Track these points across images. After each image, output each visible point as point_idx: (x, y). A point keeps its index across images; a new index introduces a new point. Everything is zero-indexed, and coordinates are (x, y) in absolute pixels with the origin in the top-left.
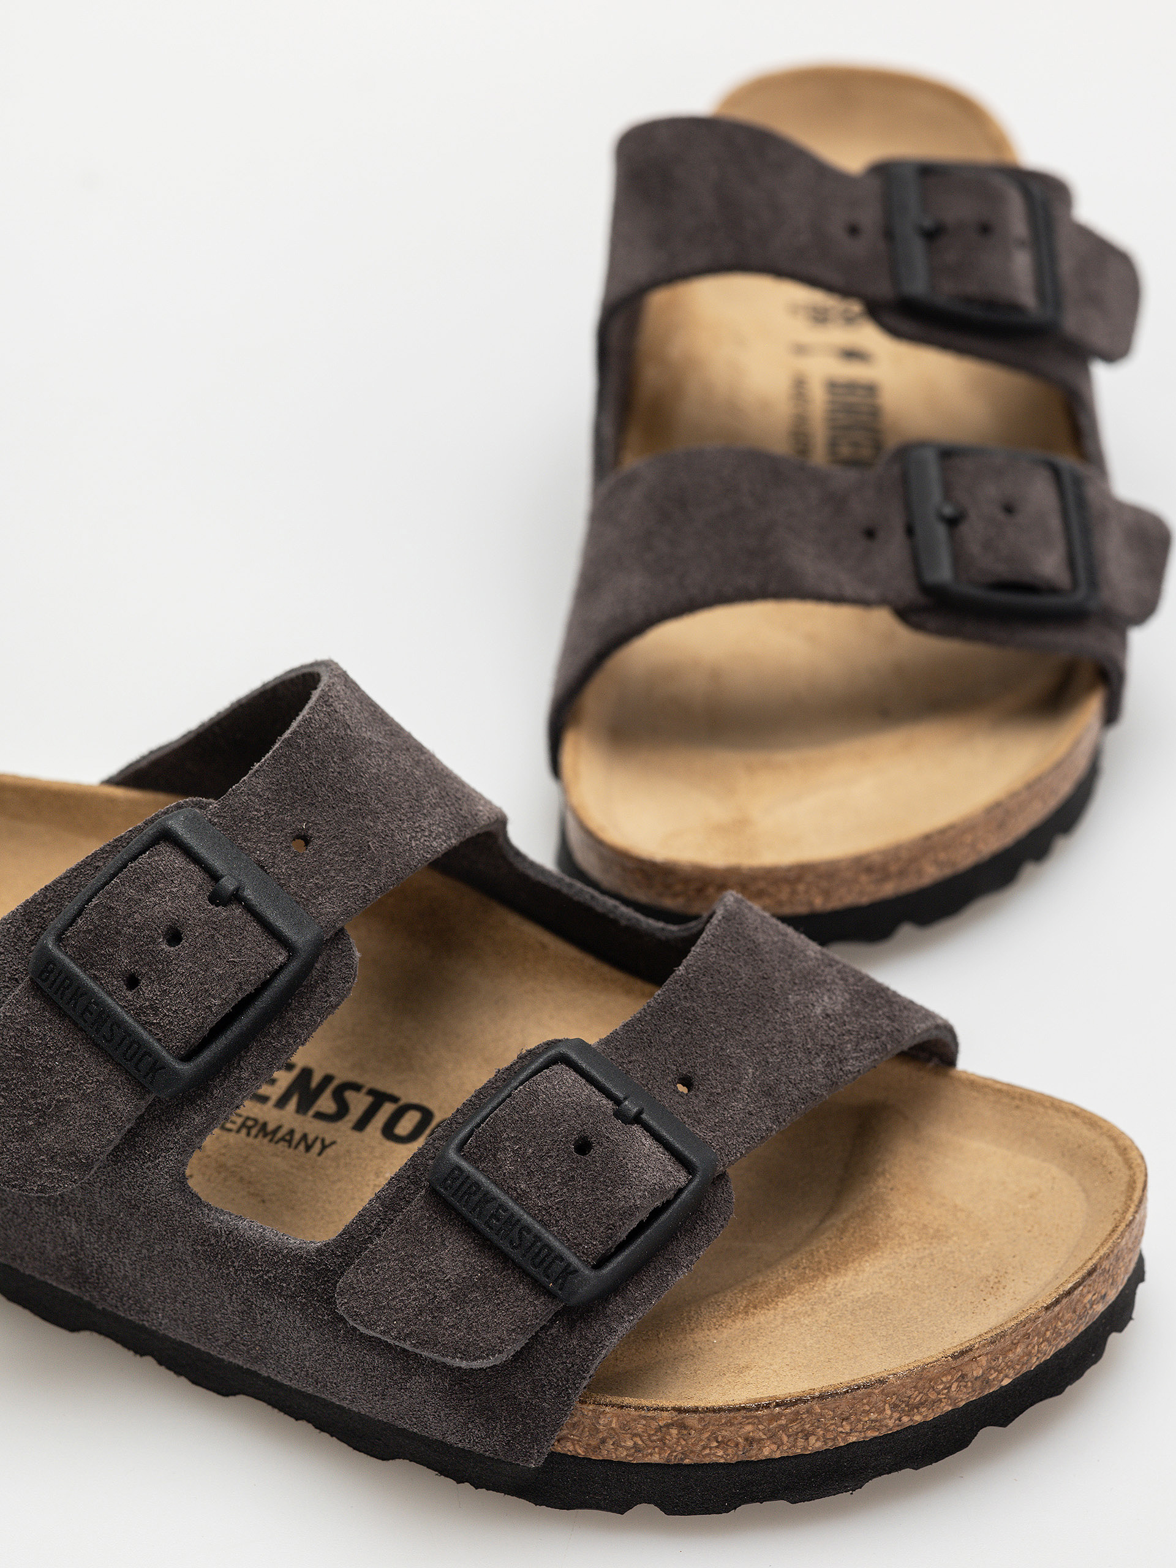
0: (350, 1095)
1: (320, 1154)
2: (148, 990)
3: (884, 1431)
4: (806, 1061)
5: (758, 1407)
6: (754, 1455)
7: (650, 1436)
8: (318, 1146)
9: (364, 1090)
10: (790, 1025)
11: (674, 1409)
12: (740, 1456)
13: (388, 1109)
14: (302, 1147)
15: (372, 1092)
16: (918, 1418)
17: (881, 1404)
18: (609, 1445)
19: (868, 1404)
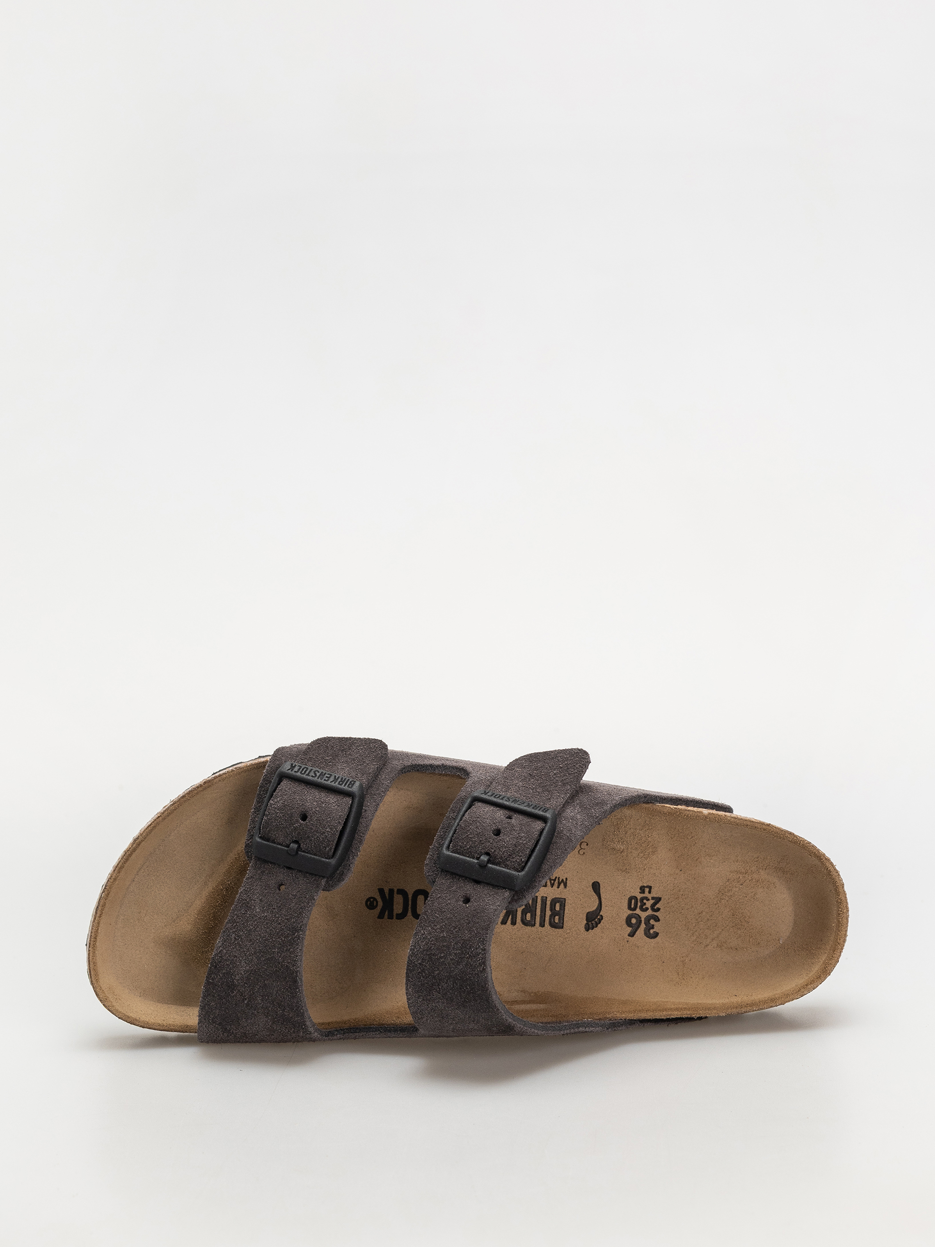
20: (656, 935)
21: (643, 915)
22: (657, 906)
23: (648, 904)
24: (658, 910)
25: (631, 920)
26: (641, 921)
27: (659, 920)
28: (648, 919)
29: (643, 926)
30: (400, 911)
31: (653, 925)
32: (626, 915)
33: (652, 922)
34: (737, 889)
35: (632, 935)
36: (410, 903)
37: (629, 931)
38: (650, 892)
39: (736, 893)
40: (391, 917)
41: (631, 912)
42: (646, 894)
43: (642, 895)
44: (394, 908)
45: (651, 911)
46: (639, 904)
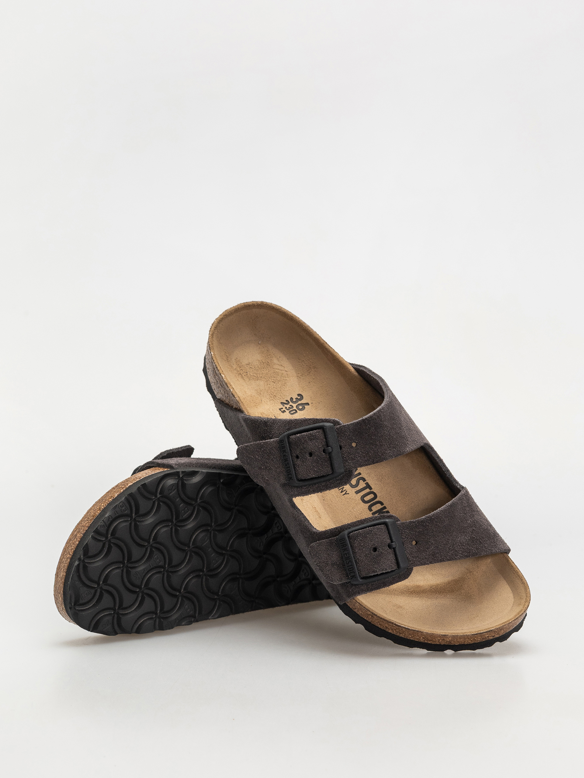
0: (361, 481)
1: (343, 495)
2: (298, 462)
3: (420, 641)
4: (448, 551)
5: (390, 622)
6: (387, 630)
7: (365, 614)
8: (344, 492)
9: (366, 482)
10: (449, 540)
11: (372, 612)
12: (384, 629)
13: (368, 490)
14: (341, 491)
15: (367, 484)
16: (429, 642)
17: (420, 636)
18: (357, 610)
19: (417, 635)
20: (299, 395)
21: (295, 405)
22: (285, 402)
23: (288, 406)
24: (287, 401)
25: (301, 409)
26: (299, 404)
27: (291, 398)
28: (295, 402)
29: (300, 402)
30: (379, 505)
31: (296, 399)
32: (300, 412)
33: (294, 400)
34: (250, 373)
35: (308, 404)
36: (372, 502)
37: (307, 406)
38: (282, 408)
39: (253, 373)
40: (385, 508)
41: (298, 410)
42: (284, 409)
43: (286, 410)
44: (380, 508)
45: (290, 403)
46: (291, 409)
